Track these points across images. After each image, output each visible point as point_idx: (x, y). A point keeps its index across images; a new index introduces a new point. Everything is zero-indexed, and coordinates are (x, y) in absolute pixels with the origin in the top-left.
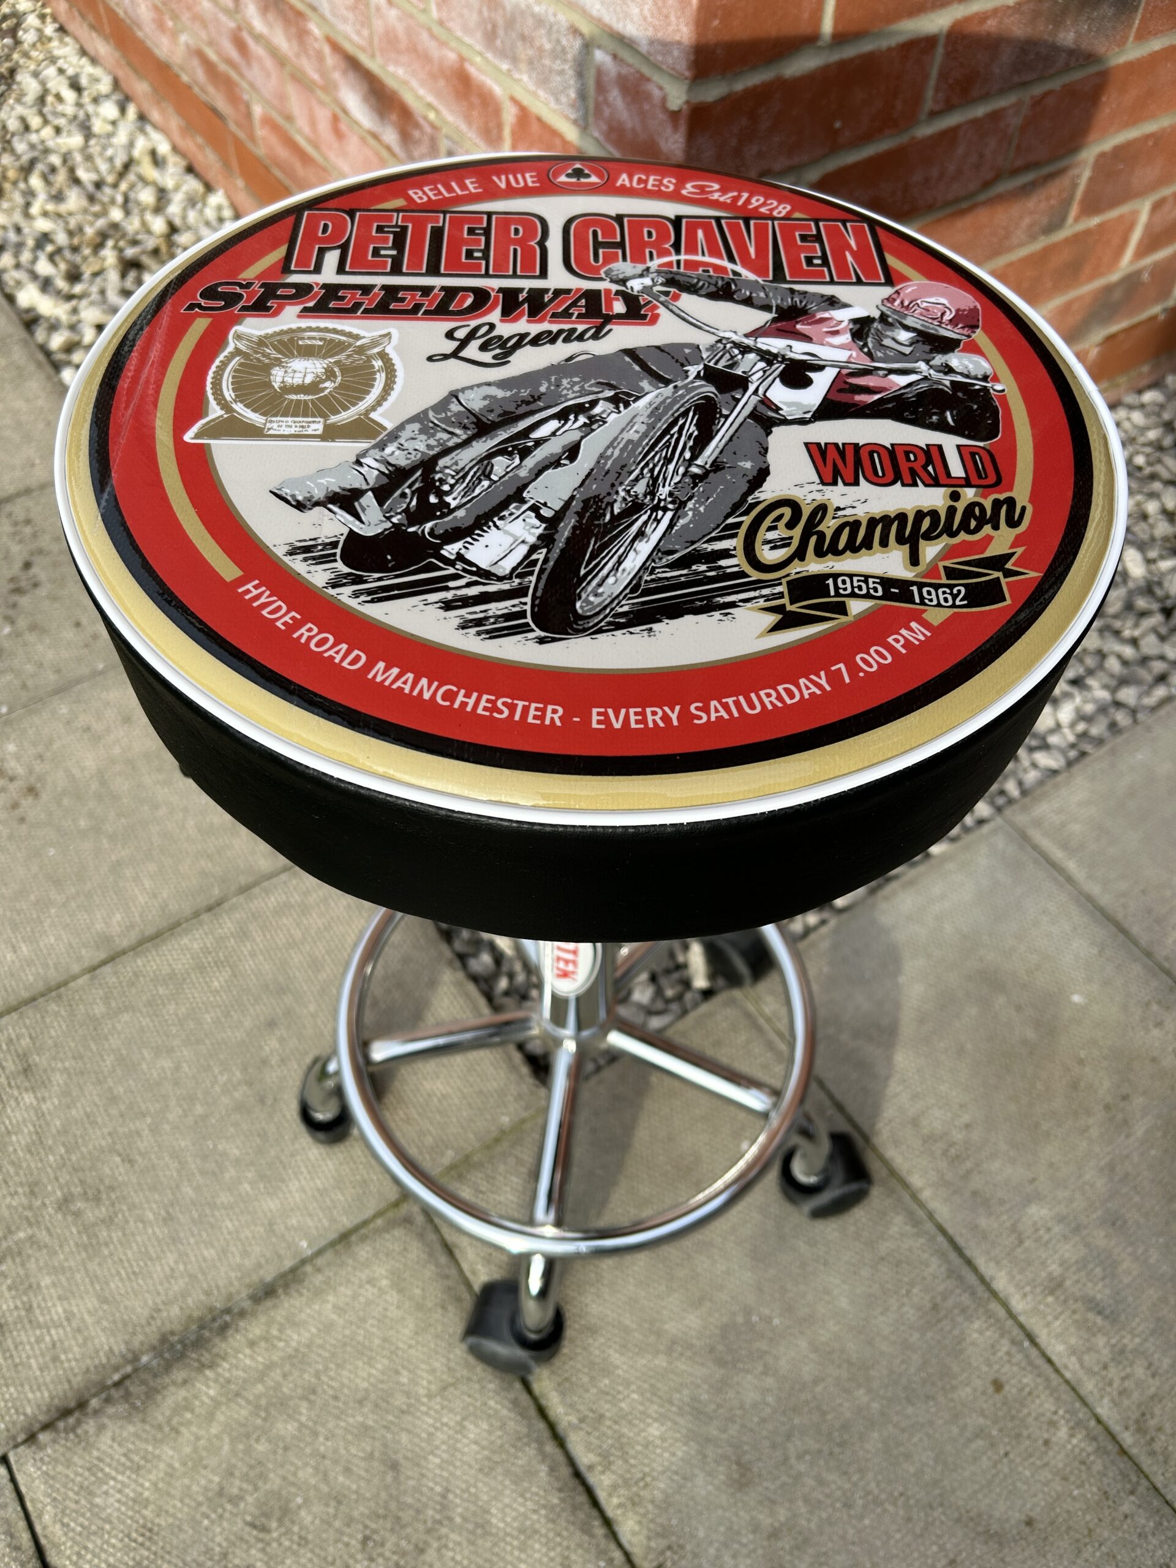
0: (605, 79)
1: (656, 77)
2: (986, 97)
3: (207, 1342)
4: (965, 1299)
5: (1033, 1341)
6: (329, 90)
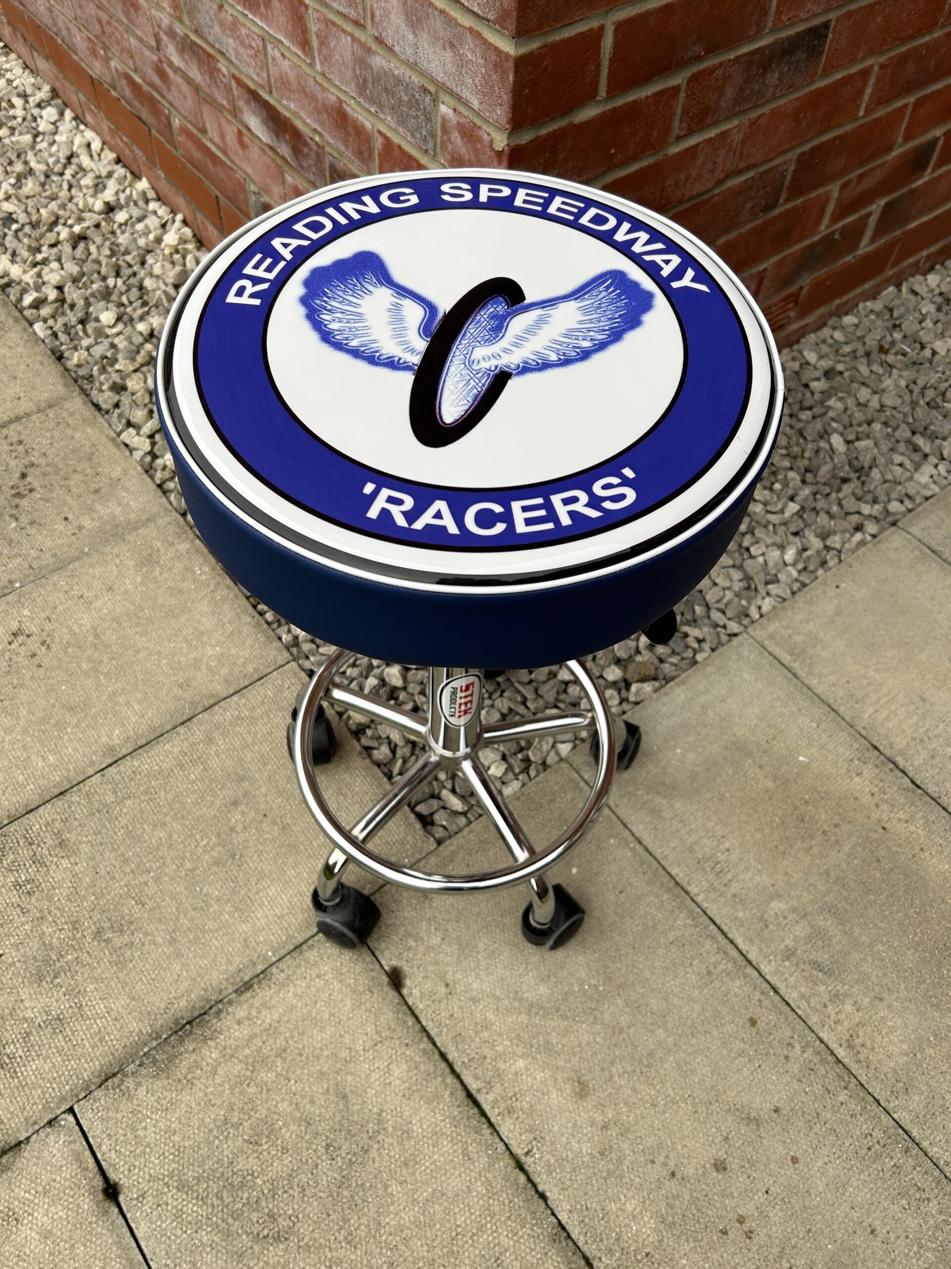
0: (448, 124)
1: (485, 127)
3: (208, 1022)
4: (730, 966)
5: (776, 991)
6: (235, 112)
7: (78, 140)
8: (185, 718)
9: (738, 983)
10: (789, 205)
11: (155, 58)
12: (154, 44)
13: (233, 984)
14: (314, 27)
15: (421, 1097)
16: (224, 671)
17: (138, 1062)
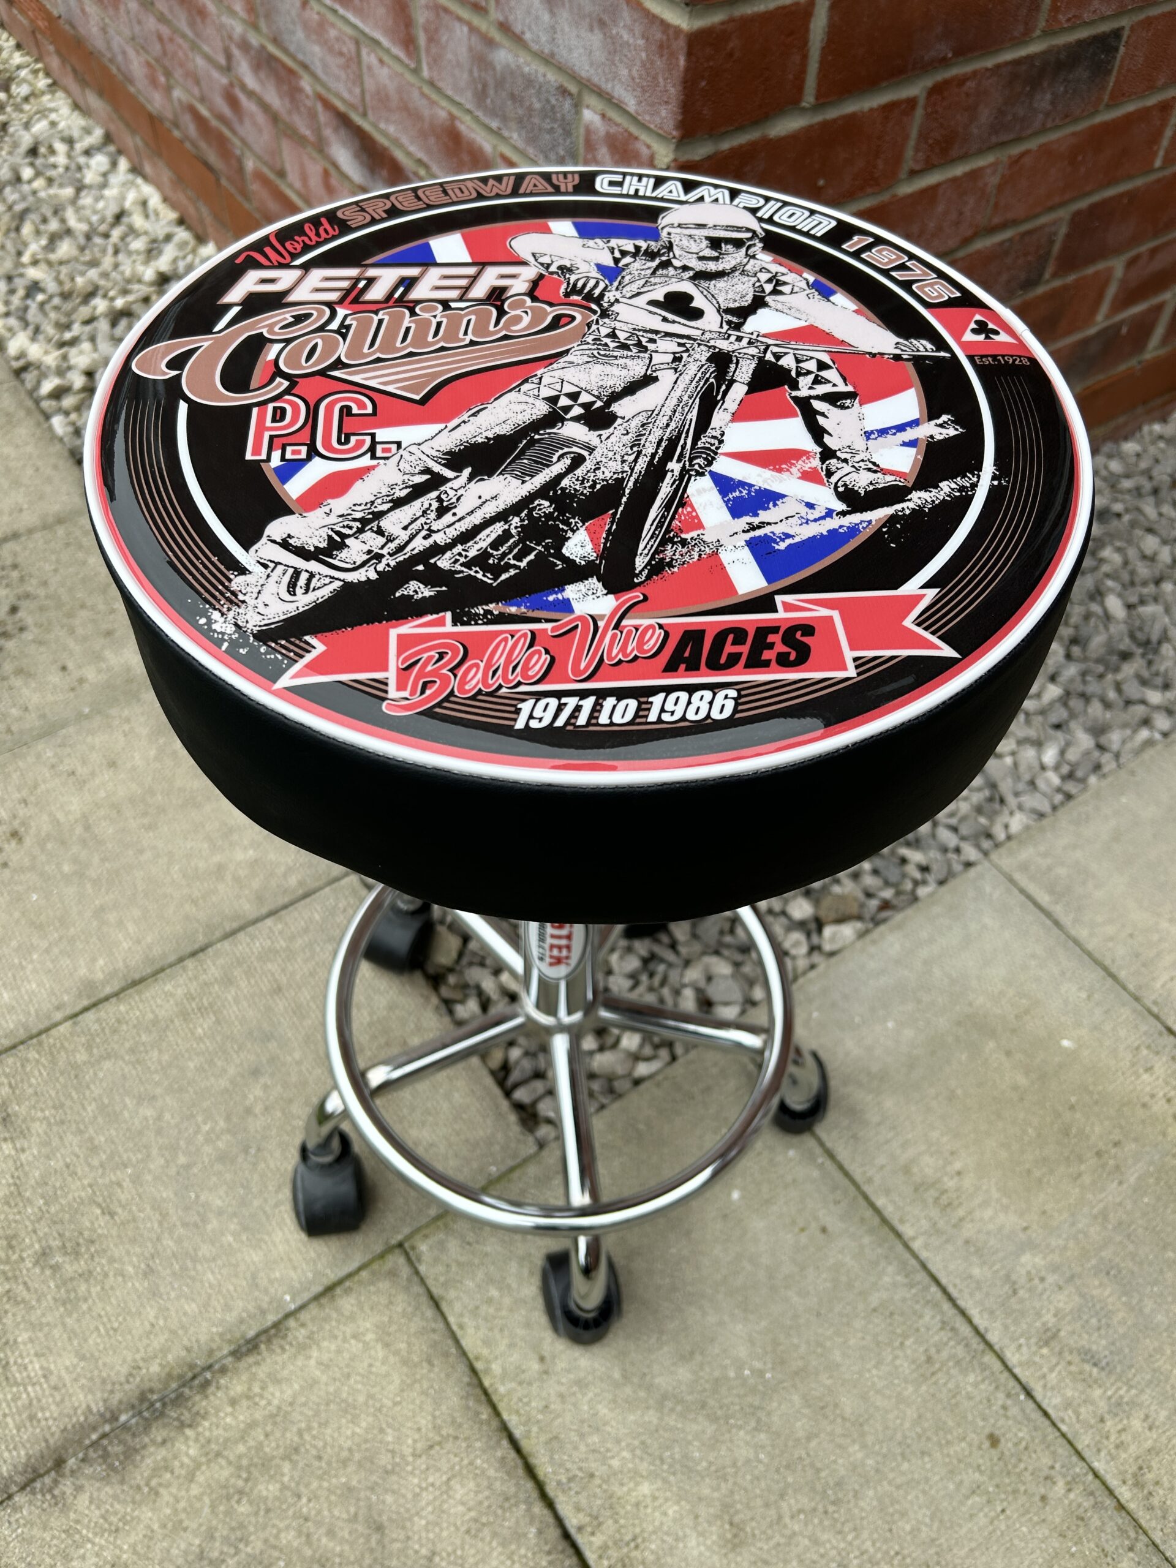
0: (594, 137)
1: (644, 137)
2: (964, 157)
3: (187, 1399)
4: (960, 1351)
5: (1029, 1394)
6: (320, 146)
7: (131, 197)
8: (196, 946)
9: (971, 1378)
10: (1057, 283)
11: (224, 81)
12: (222, 61)
13: (230, 1342)
14: (421, 17)
15: (495, 1535)
16: (256, 884)
17: (81, 1455)
